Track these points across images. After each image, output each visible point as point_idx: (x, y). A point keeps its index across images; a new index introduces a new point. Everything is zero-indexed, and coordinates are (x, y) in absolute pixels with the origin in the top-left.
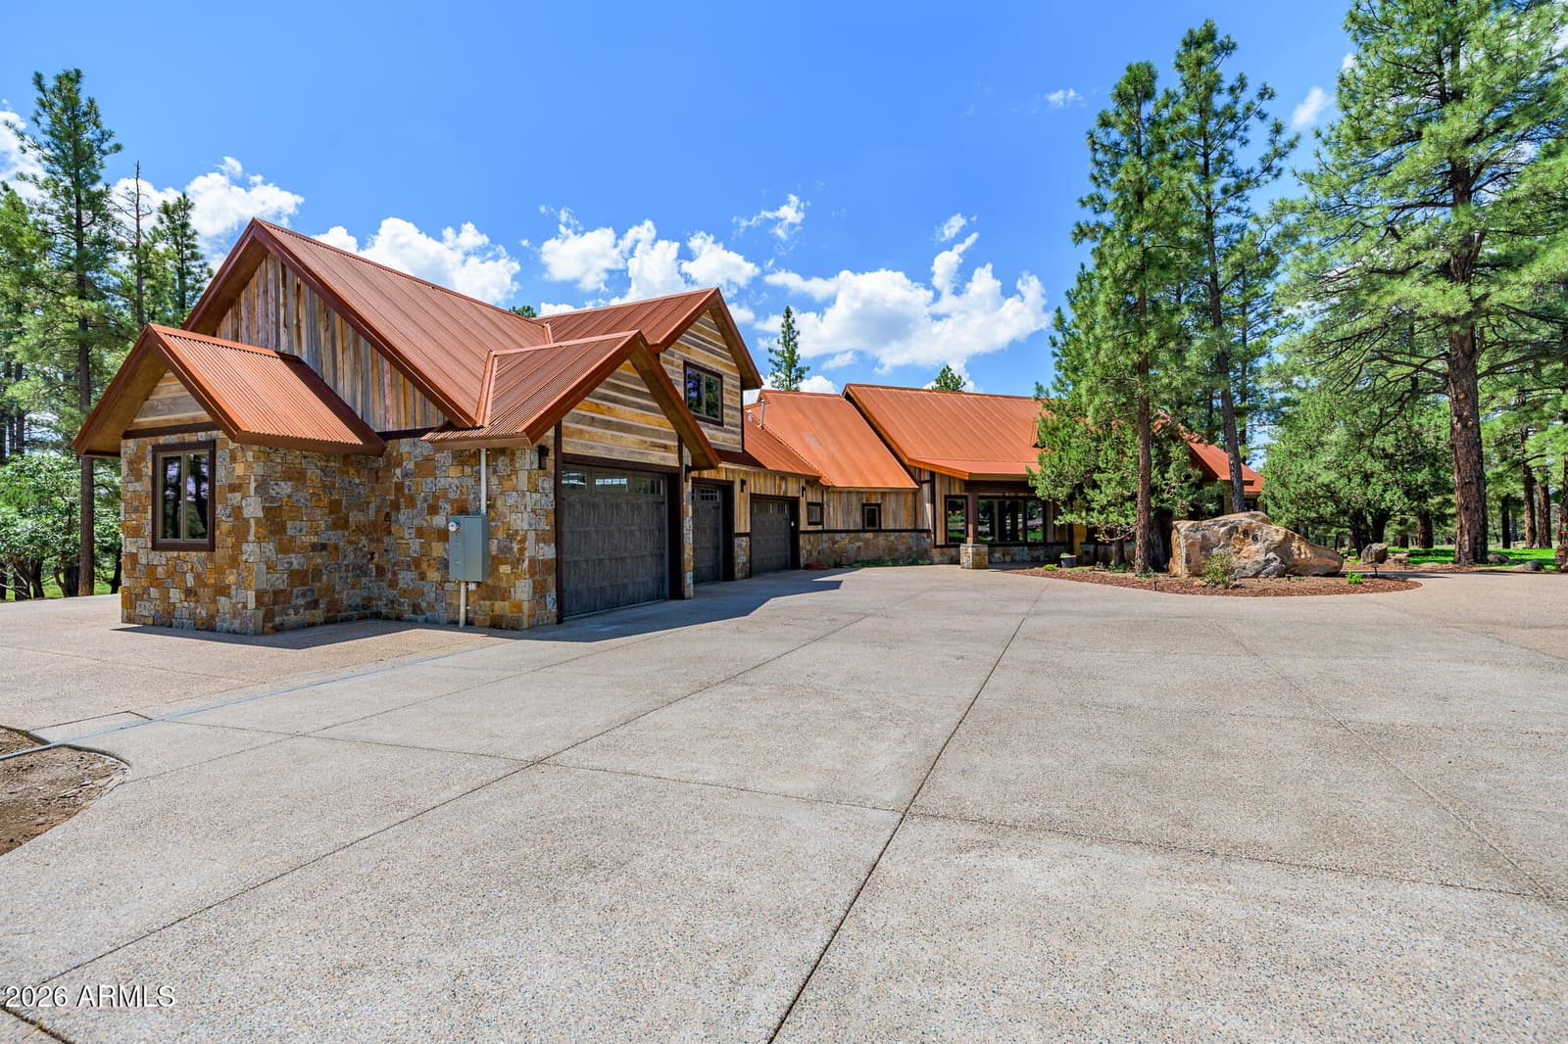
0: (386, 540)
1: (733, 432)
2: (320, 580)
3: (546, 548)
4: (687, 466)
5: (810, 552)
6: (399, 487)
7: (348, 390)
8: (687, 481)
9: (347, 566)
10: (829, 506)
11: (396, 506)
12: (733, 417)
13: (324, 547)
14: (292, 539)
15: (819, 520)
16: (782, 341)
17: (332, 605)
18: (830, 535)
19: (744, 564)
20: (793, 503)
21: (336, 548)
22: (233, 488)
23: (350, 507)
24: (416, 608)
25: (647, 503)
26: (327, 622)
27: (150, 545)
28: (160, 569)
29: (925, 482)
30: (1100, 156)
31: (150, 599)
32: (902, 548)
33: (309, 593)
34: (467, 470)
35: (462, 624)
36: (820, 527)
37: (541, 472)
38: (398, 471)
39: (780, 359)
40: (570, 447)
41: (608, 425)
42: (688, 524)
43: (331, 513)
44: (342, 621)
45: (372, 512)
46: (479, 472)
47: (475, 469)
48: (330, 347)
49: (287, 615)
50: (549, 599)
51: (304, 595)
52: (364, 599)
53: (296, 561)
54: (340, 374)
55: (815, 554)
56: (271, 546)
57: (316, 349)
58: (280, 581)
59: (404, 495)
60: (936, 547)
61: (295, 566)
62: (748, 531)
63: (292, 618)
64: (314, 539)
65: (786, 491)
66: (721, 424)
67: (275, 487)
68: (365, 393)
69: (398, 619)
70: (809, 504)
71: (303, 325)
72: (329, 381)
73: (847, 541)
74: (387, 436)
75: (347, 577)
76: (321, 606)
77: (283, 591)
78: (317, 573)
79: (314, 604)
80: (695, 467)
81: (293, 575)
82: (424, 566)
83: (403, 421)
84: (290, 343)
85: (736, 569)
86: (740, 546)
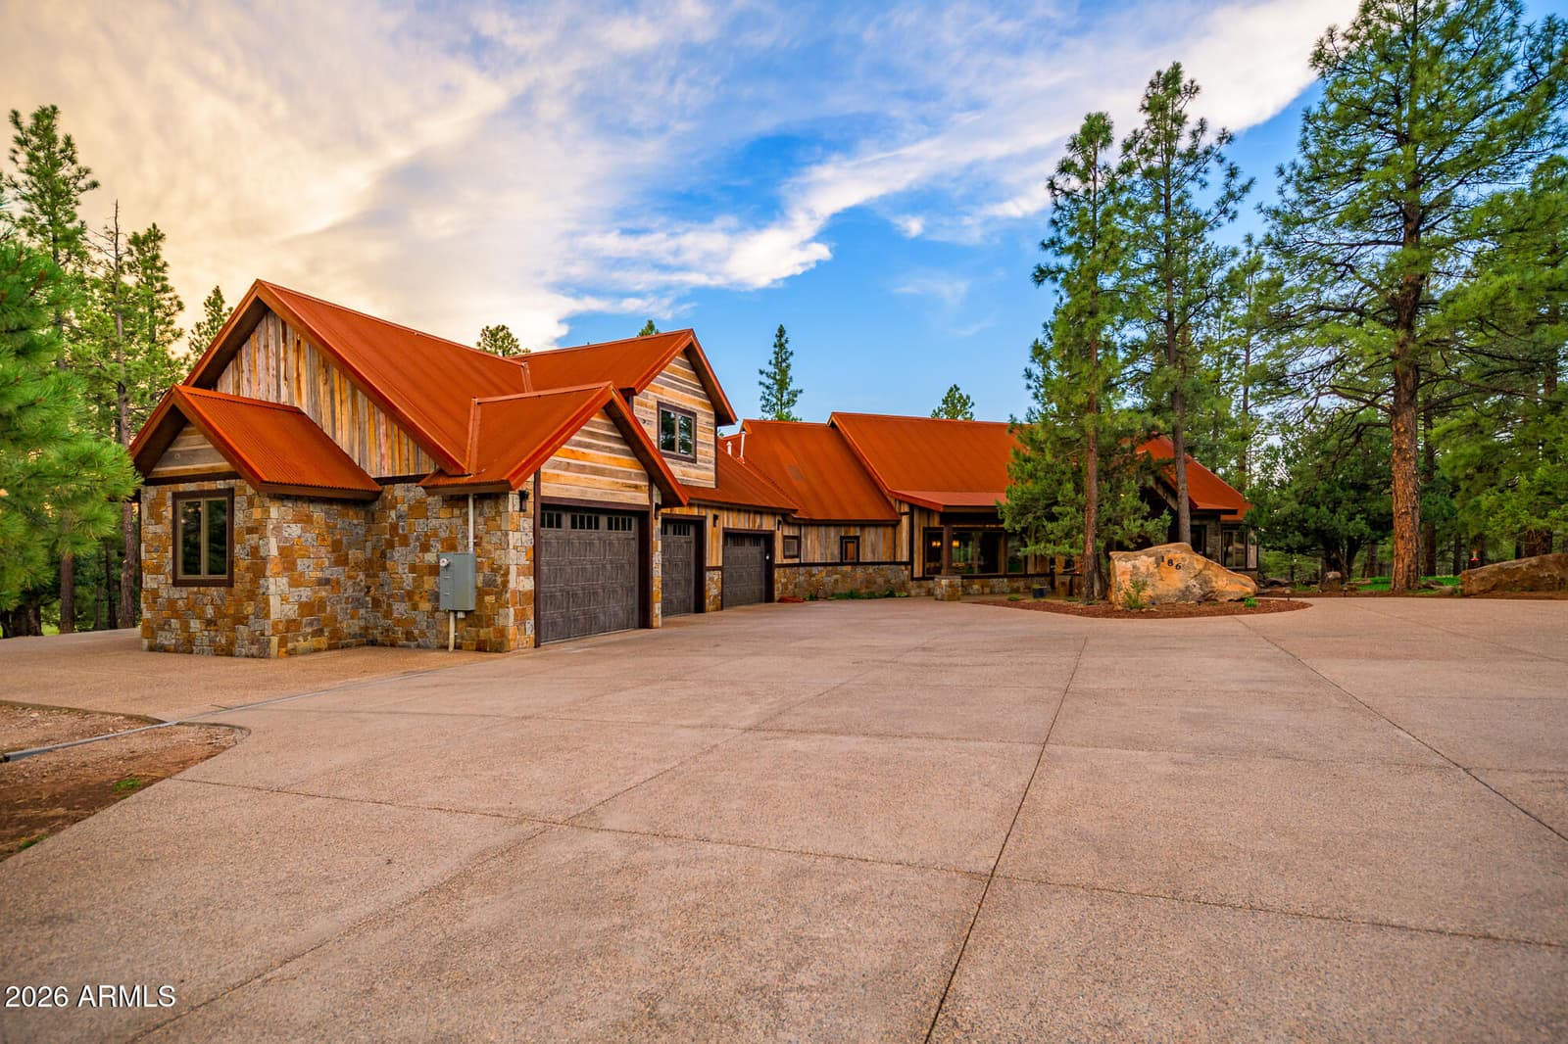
0: (381, 574)
1: (707, 469)
2: (324, 611)
3: (526, 581)
4: (657, 505)
5: (785, 586)
6: (394, 528)
7: (345, 438)
8: (656, 519)
9: (347, 598)
10: (806, 539)
11: (391, 545)
12: (706, 453)
13: (327, 581)
14: (302, 574)
15: (796, 553)
17: (335, 634)
18: (807, 568)
19: (715, 597)
20: (769, 538)
21: (338, 583)
22: (251, 531)
23: (349, 546)
24: (409, 636)
25: (618, 539)
26: (331, 648)
27: (170, 581)
28: (180, 602)
29: (904, 514)
30: (1061, 201)
31: (171, 630)
32: (880, 580)
33: (315, 623)
34: (456, 512)
35: (451, 648)
36: (797, 561)
37: (522, 514)
38: (393, 514)
39: (771, 381)
40: (550, 490)
41: (582, 469)
42: (657, 558)
43: (333, 551)
44: (343, 647)
45: (369, 550)
46: (467, 513)
47: (464, 511)
48: (328, 399)
49: (298, 641)
50: (527, 626)
51: (311, 624)
52: (361, 628)
53: (306, 594)
54: (338, 424)
55: (791, 587)
56: (285, 580)
57: (316, 402)
58: (292, 612)
59: (398, 534)
60: (913, 579)
61: (304, 599)
62: (720, 564)
63: (302, 644)
64: (320, 575)
65: (761, 525)
66: (694, 461)
67: (288, 529)
68: (362, 442)
69: (393, 645)
70: (785, 537)
71: (303, 379)
72: (328, 431)
73: (824, 574)
74: (382, 481)
75: (347, 608)
76: (326, 634)
77: (294, 620)
78: (322, 604)
79: (319, 633)
80: (665, 504)
81: (302, 605)
82: (417, 598)
83: (397, 468)
84: (291, 395)
85: (707, 601)
86: (711, 579)
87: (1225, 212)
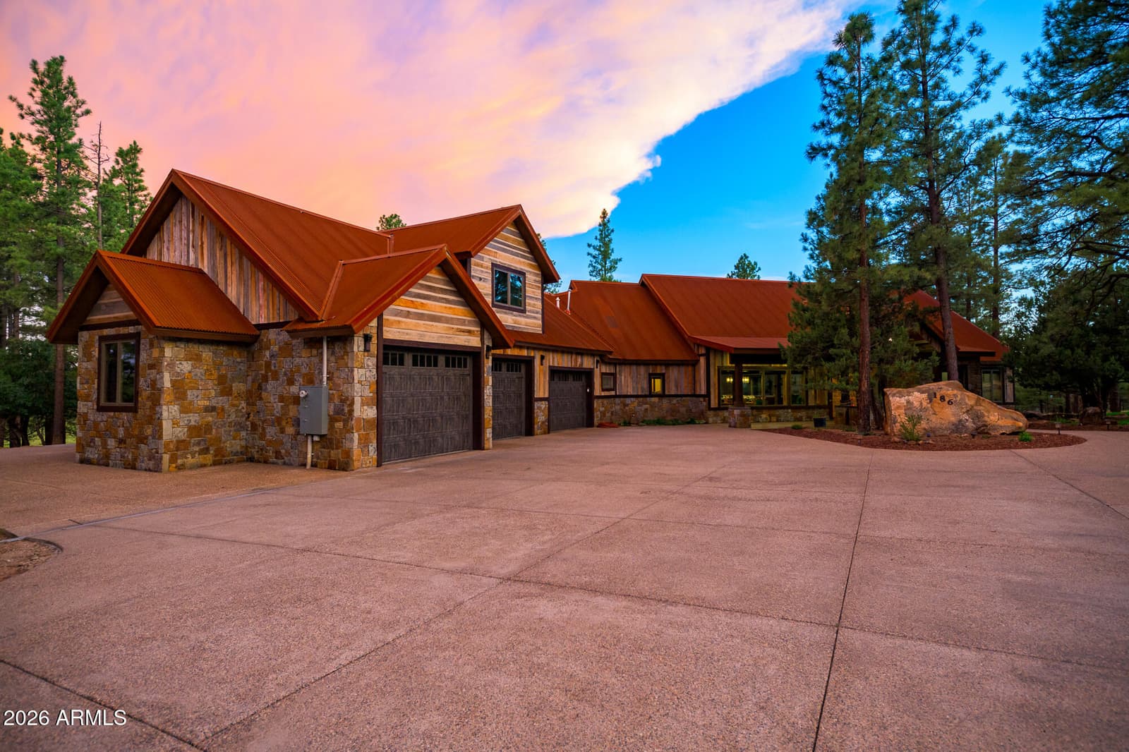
0: (258, 403)
1: (535, 318)
2: (210, 433)
3: (369, 410)
4: (488, 347)
5: (603, 414)
6: (268, 365)
7: (234, 293)
8: (488, 358)
9: (231, 422)
10: (621, 375)
11: (265, 379)
12: (534, 306)
13: (213, 409)
14: (191, 403)
15: (612, 387)
16: (599, 237)
17: (219, 452)
18: (622, 399)
19: (543, 423)
20: (589, 374)
21: (223, 409)
22: (151, 367)
23: (233, 380)
24: (278, 454)
25: (455, 375)
26: (215, 464)
27: (95, 407)
28: (102, 424)
29: (702, 355)
30: (829, 89)
31: (95, 447)
32: (683, 410)
33: (202, 443)
34: (314, 352)
35: (308, 466)
36: (613, 393)
37: (366, 354)
38: (268, 353)
39: (597, 252)
40: (391, 333)
41: (421, 317)
42: (488, 391)
43: (219, 384)
44: (226, 463)
45: (249, 383)
46: (322, 354)
47: (320, 351)
48: (223, 262)
49: (186, 458)
50: (371, 448)
51: (198, 444)
52: (242, 447)
53: (194, 419)
54: (229, 282)
55: (608, 415)
56: (176, 408)
57: (214, 264)
58: (182, 434)
59: (271, 370)
60: (710, 409)
61: (193, 423)
62: (547, 396)
63: (190, 460)
64: (207, 403)
65: (582, 364)
66: (524, 311)
67: (180, 366)
68: (246, 296)
69: (266, 462)
70: (602, 374)
71: (205, 246)
72: (222, 287)
73: (636, 404)
74: (260, 327)
75: (230, 431)
76: (212, 452)
77: (183, 441)
78: (208, 428)
79: (205, 451)
80: (494, 347)
81: (191, 428)
82: (284, 423)
83: (271, 316)
84: (196, 259)
85: (536, 426)
86: (539, 408)
87: (978, 93)
